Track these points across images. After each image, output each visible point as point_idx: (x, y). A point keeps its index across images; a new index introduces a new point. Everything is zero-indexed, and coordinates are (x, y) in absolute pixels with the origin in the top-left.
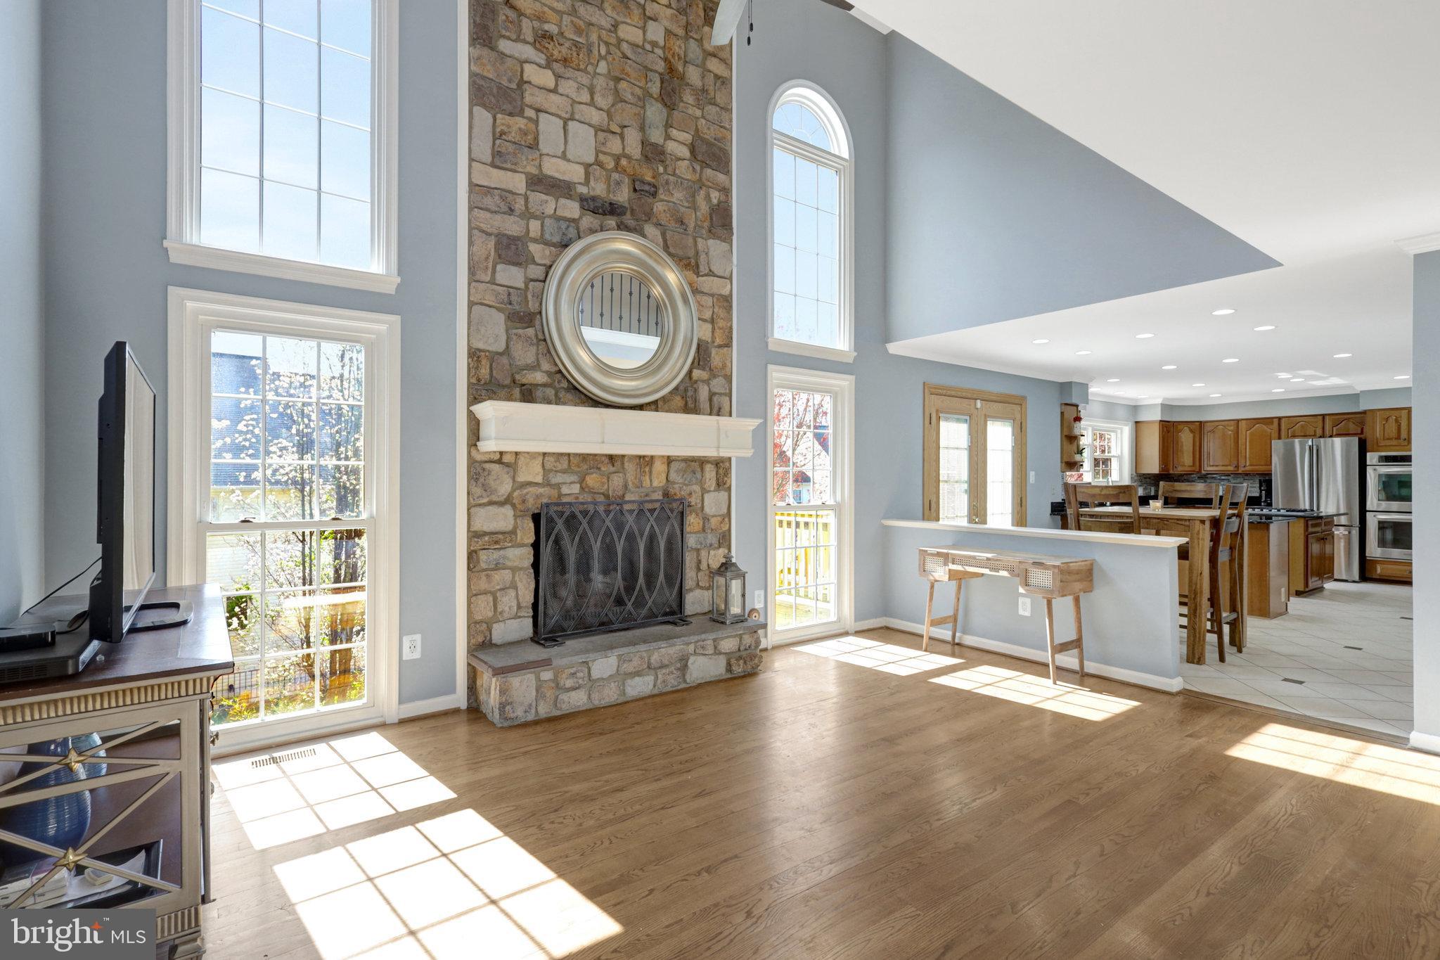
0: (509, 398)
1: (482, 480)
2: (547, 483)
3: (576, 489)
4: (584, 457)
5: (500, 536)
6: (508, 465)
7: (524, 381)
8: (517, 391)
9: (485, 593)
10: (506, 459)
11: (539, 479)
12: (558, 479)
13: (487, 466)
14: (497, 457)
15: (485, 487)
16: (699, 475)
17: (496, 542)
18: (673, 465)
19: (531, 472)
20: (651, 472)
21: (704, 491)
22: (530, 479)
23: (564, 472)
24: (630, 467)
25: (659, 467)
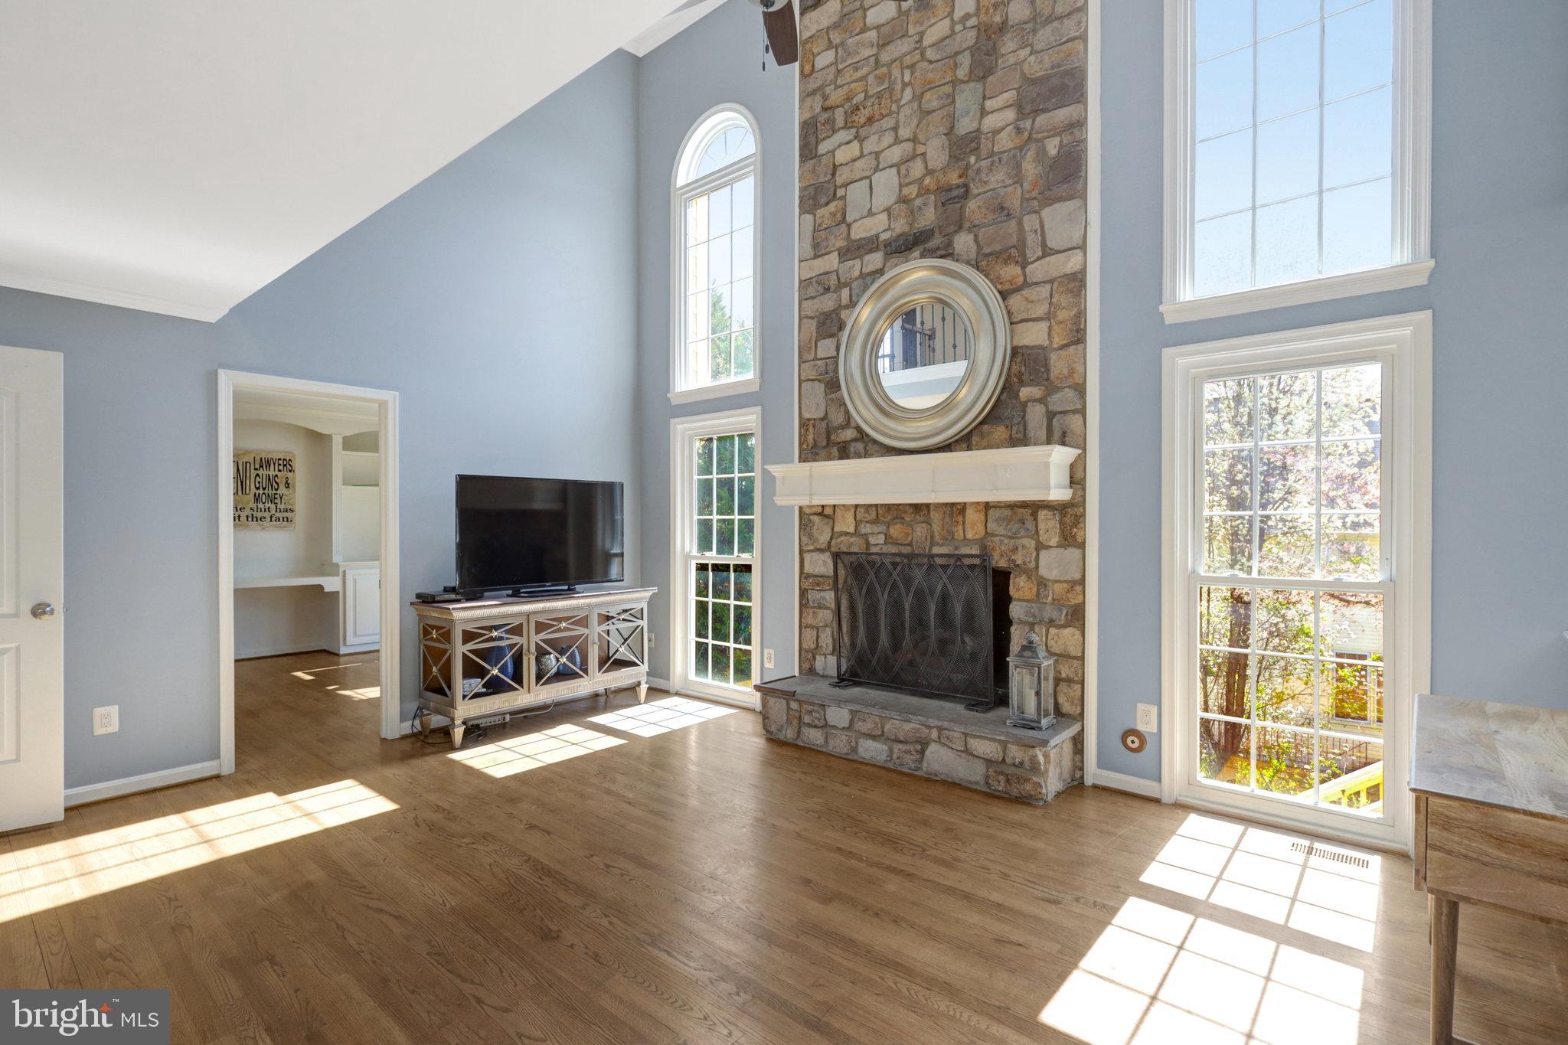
0: (829, 458)
1: (808, 530)
2: (856, 533)
3: (881, 539)
4: (889, 507)
5: (821, 579)
6: (827, 516)
7: (838, 440)
8: (835, 451)
9: (812, 627)
10: (828, 511)
11: (852, 529)
12: (866, 529)
13: (812, 517)
14: (819, 510)
15: (810, 536)
16: (1030, 525)
17: (818, 585)
18: (991, 512)
19: (846, 524)
20: (964, 522)
21: (1040, 547)
22: (845, 529)
23: (872, 522)
24: (935, 516)
25: (971, 515)
